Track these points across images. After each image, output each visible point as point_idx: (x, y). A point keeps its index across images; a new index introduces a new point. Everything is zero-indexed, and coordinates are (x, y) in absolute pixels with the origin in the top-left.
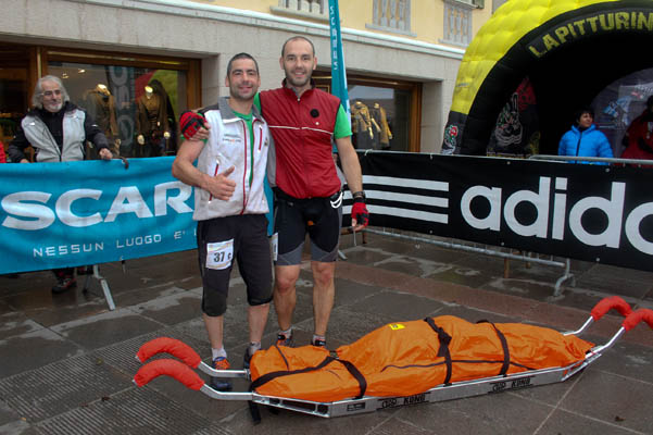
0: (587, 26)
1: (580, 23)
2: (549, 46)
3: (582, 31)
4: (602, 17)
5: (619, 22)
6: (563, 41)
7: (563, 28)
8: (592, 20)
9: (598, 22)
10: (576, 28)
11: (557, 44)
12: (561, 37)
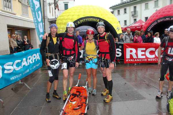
0: (86, 20)
1: (85, 20)
2: (79, 24)
3: (85, 21)
4: (88, 19)
5: (91, 20)
6: (81, 23)
7: (82, 20)
8: (87, 19)
9: (88, 20)
10: (84, 20)
11: (80, 23)
12: (81, 22)
